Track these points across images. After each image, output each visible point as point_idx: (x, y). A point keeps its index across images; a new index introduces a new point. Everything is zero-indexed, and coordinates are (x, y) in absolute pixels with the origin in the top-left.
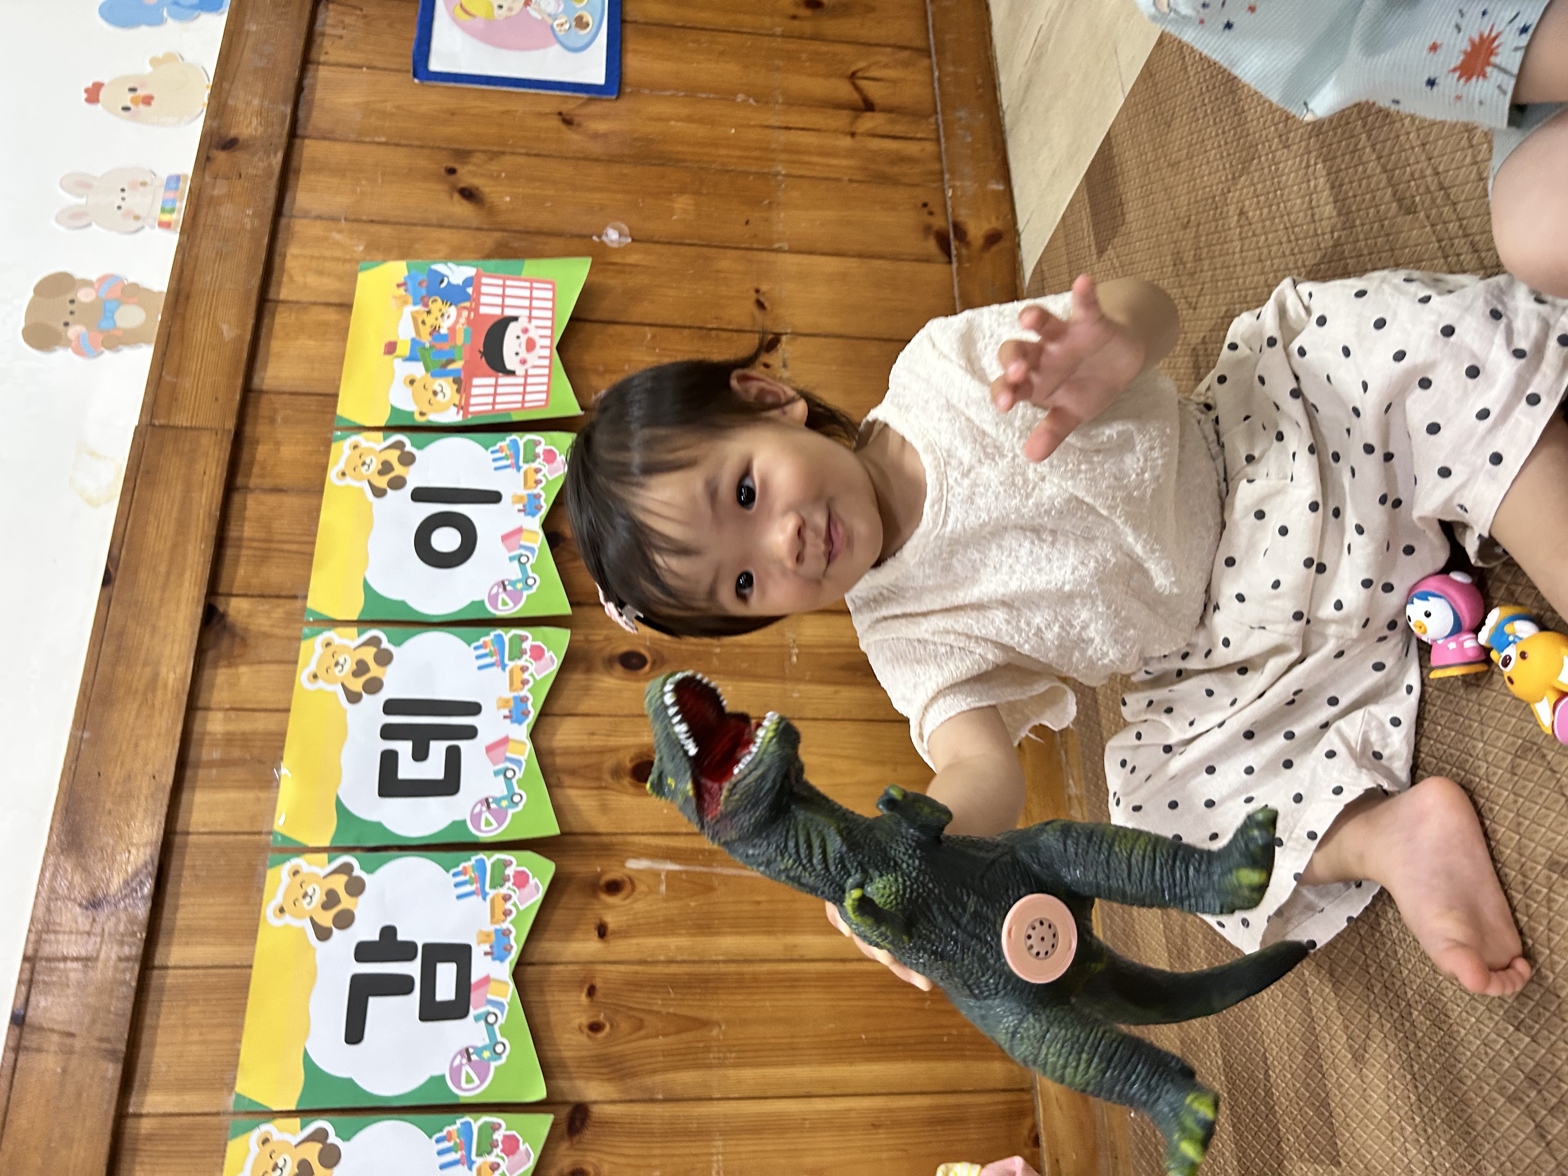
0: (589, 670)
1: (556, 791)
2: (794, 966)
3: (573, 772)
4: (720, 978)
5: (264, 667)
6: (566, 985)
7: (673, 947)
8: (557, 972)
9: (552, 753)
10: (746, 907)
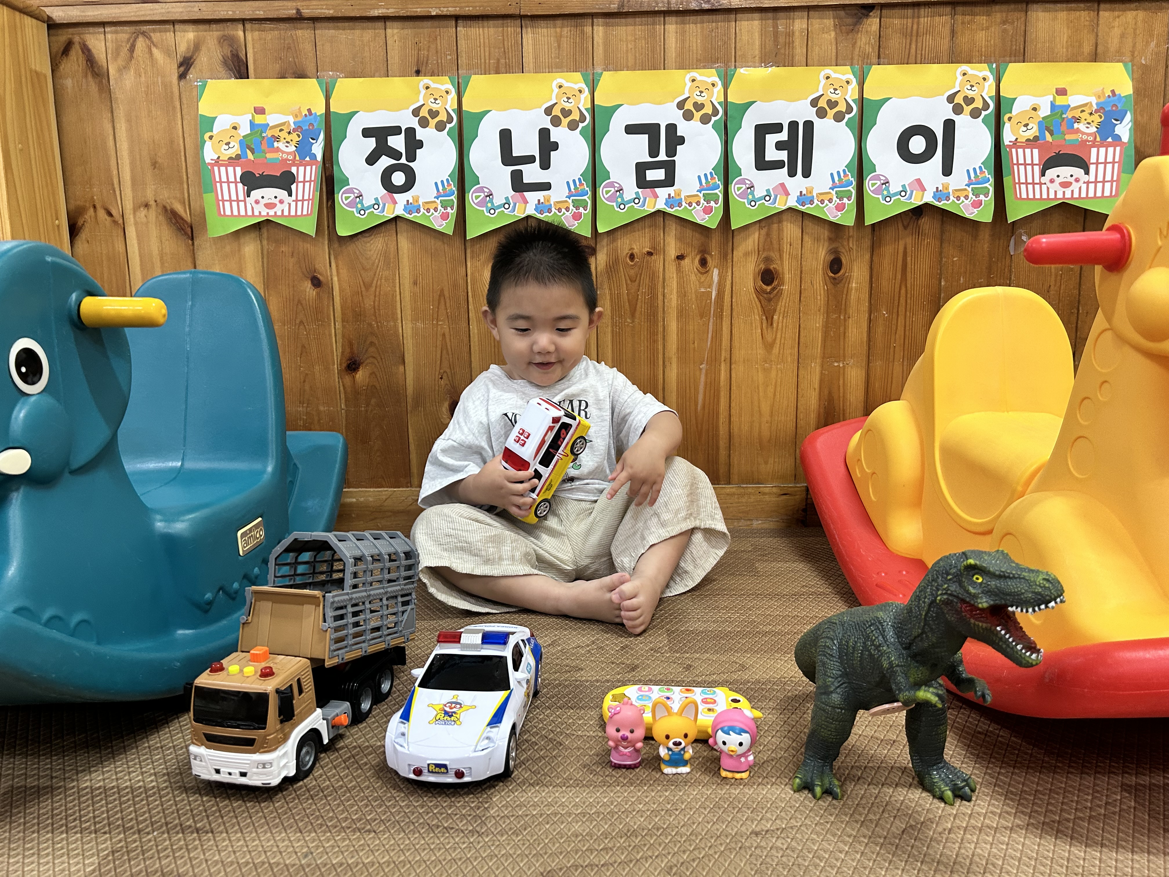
0: (830, 239)
1: (758, 225)
2: (661, 363)
3: (768, 235)
4: (655, 322)
5: (834, 47)
6: (653, 239)
7: (672, 296)
8: (659, 235)
9: (780, 222)
10: (691, 336)
